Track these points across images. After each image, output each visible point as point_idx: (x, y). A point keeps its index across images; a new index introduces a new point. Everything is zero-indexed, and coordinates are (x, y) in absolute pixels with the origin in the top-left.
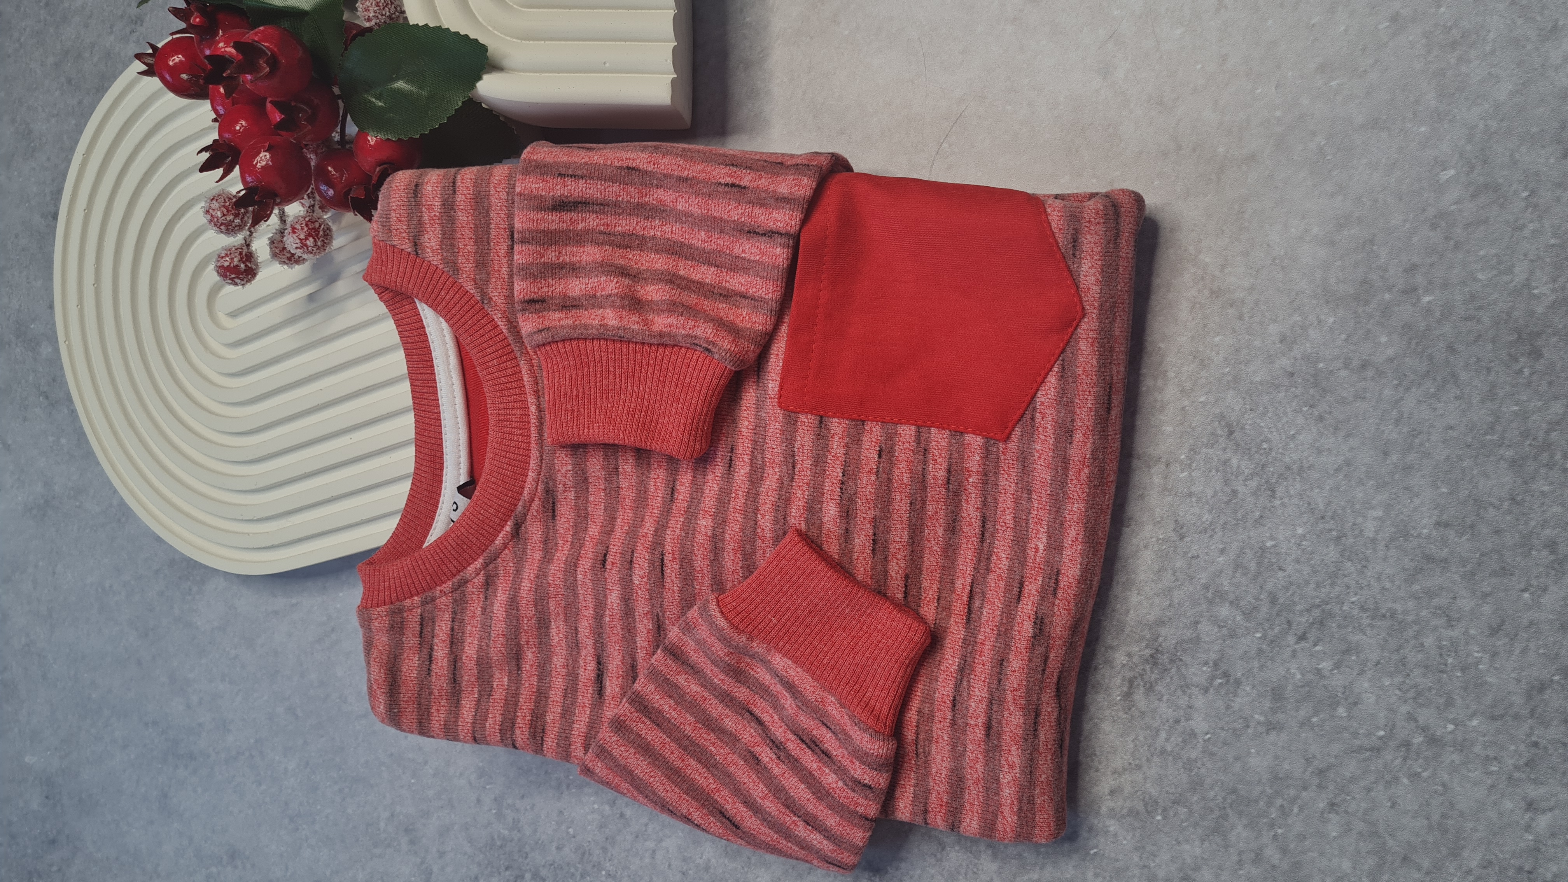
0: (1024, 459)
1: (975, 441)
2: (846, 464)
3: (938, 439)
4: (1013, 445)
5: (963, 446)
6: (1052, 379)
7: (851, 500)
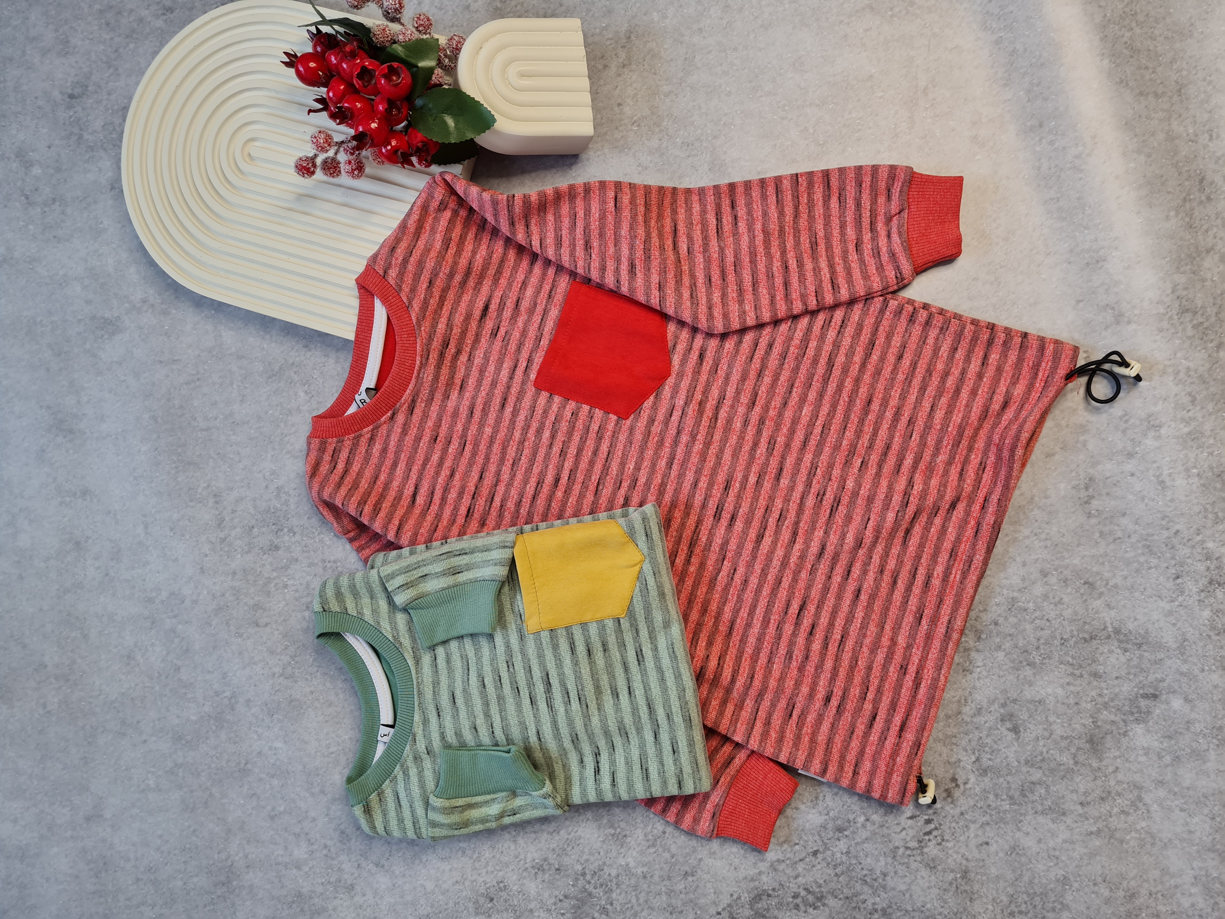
0: (632, 429)
1: (613, 417)
2: (557, 416)
3: (598, 413)
4: (628, 422)
5: (608, 419)
6: (652, 398)
7: (556, 431)
